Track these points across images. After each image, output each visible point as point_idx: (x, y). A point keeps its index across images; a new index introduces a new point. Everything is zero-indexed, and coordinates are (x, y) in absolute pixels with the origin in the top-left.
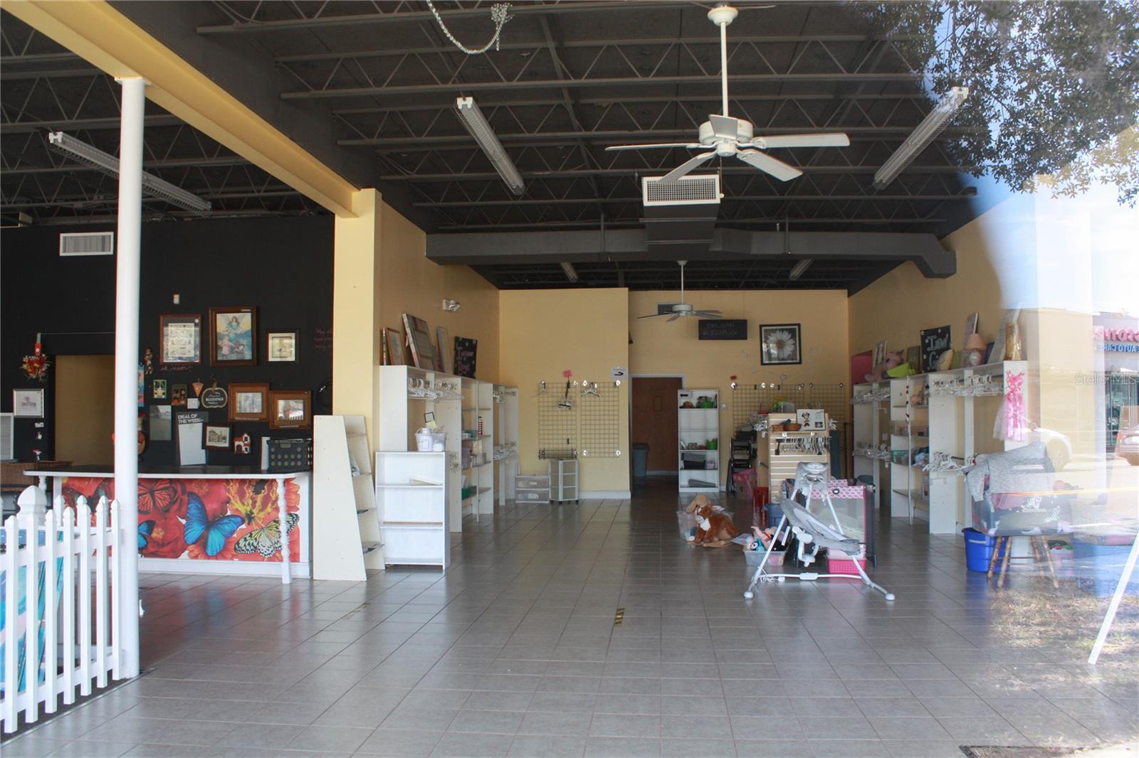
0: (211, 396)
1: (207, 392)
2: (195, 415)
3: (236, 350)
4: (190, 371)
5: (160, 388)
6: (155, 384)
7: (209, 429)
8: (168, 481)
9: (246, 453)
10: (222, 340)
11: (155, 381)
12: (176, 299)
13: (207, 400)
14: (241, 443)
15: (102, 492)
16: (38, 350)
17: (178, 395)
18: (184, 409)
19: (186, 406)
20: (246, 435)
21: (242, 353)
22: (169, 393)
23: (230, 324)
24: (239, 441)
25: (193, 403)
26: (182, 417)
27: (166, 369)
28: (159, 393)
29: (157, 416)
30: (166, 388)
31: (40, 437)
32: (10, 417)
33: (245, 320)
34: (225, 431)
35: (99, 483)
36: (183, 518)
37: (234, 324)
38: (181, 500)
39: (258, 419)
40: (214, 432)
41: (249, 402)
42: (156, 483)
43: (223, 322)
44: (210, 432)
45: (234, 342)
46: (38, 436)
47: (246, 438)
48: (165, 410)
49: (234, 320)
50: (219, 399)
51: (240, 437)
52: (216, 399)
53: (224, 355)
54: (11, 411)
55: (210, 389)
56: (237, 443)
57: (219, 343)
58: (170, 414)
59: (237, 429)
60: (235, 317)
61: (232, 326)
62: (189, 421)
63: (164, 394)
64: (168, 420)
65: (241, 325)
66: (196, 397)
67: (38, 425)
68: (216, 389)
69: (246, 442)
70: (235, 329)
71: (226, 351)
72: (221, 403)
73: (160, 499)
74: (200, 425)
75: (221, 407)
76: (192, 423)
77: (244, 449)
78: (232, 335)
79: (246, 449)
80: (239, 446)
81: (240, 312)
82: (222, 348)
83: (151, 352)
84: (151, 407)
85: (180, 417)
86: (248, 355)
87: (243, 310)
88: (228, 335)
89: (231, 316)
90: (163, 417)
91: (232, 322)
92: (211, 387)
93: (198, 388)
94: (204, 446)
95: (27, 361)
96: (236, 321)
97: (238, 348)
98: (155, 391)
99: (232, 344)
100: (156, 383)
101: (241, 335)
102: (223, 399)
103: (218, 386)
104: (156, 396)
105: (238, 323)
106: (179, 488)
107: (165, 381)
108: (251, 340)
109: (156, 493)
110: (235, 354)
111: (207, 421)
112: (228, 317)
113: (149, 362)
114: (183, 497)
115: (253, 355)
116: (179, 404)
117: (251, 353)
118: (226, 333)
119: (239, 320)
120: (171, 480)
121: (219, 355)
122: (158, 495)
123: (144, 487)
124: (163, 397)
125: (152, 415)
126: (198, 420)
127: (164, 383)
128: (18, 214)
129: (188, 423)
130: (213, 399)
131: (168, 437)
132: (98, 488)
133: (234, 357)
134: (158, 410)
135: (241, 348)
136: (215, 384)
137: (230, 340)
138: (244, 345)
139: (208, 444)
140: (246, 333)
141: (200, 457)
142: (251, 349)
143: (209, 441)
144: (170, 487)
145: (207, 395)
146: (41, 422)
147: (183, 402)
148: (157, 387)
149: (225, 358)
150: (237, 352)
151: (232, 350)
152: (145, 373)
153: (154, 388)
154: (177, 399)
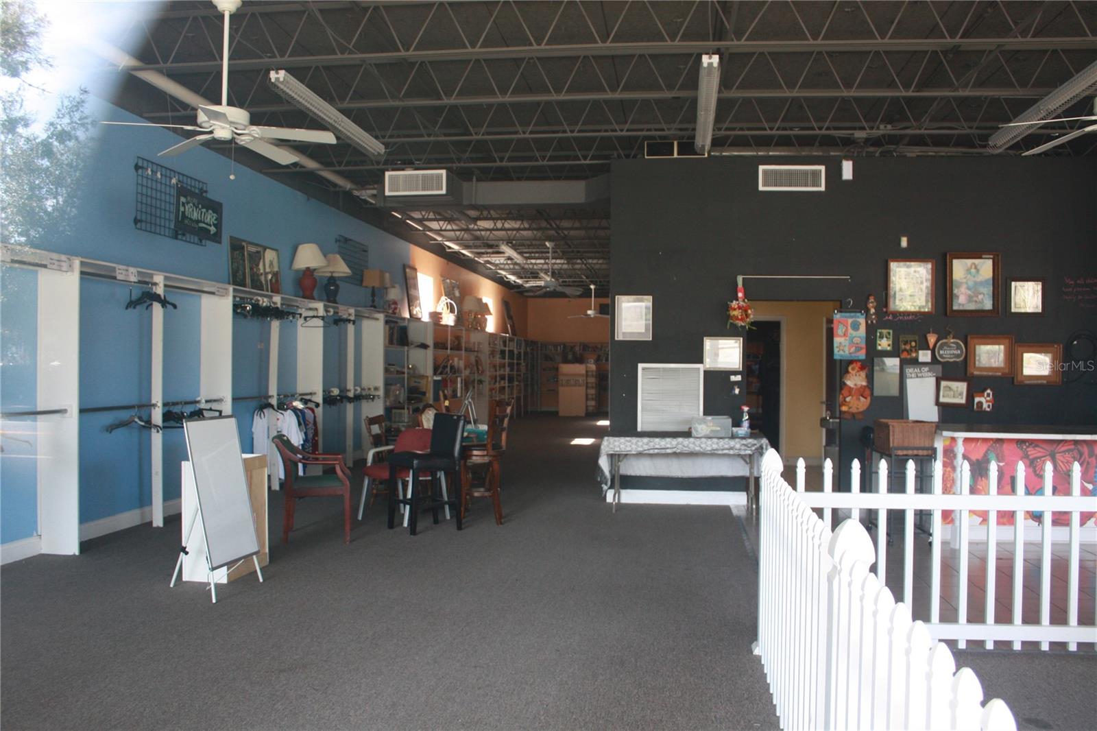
0: (945, 348)
1: (941, 344)
2: (926, 369)
3: (975, 299)
4: (920, 321)
5: (885, 339)
6: (878, 334)
7: (943, 383)
8: (1073, 443)
9: (988, 410)
10: (958, 287)
11: (879, 331)
12: (904, 242)
13: (941, 352)
14: (982, 400)
15: (992, 456)
16: (740, 295)
17: (908, 347)
18: (915, 362)
19: (917, 360)
20: (989, 391)
21: (982, 302)
22: (896, 344)
23: (968, 271)
24: (980, 396)
25: (925, 356)
26: (911, 370)
27: (890, 318)
28: (884, 344)
29: (883, 370)
30: (891, 339)
31: (737, 391)
32: (699, 369)
33: (985, 267)
34: (962, 387)
35: (989, 444)
36: (1089, 483)
37: (973, 271)
38: (1088, 463)
39: (1000, 374)
40: (950, 388)
41: (990, 355)
42: (1058, 445)
43: (960, 268)
44: (944, 387)
45: (973, 290)
46: (734, 390)
47: (988, 395)
48: (892, 363)
49: (973, 267)
50: (955, 352)
51: (981, 393)
52: (952, 352)
53: (960, 304)
54: (701, 361)
55: (944, 341)
56: (977, 400)
57: (955, 291)
58: (898, 367)
59: (976, 384)
60: (974, 264)
61: (970, 273)
62: (919, 375)
63: (889, 345)
64: (895, 374)
65: (980, 272)
66: (928, 348)
67: (733, 378)
68: (952, 341)
69: (988, 399)
70: (974, 277)
71: (962, 300)
72: (958, 356)
73: (1062, 462)
74: (933, 381)
75: (958, 360)
76: (922, 377)
77: (985, 406)
78: (971, 284)
79: (989, 406)
80: (980, 404)
81: (980, 258)
82: (958, 297)
83: (874, 299)
84: (876, 360)
85: (909, 371)
86: (988, 305)
87: (984, 256)
88: (967, 283)
89: (969, 262)
90: (891, 371)
91: (971, 268)
92: (946, 338)
93: (932, 339)
94: (938, 403)
95: (736, 306)
96: (976, 268)
97: (977, 297)
98: (878, 342)
99: (969, 292)
100: (880, 333)
101: (982, 283)
102: (959, 352)
103: (953, 338)
104: (879, 348)
105: (978, 271)
106: (1085, 450)
107: (891, 331)
108: (991, 288)
109: (1058, 456)
110: (974, 303)
111: (940, 375)
112: (966, 264)
113: (873, 311)
114: (1090, 460)
115: (993, 305)
116: (909, 357)
117: (991, 302)
118: (965, 280)
119: (978, 267)
120: (1076, 442)
121: (954, 303)
122: (1062, 459)
123: (1045, 449)
124: (889, 348)
125: (876, 368)
126: (930, 374)
127: (889, 333)
128: (673, 143)
129: (917, 377)
130: (948, 352)
131: (894, 392)
132: (988, 450)
133: (972, 307)
134: (884, 363)
135: (980, 297)
136: (951, 336)
137: (968, 288)
138: (984, 294)
139: (942, 400)
140: (986, 281)
141: (932, 415)
142: (992, 298)
143: (943, 396)
144: (1075, 449)
145: (941, 348)
146: (739, 374)
147: (914, 355)
148: (881, 337)
149: (961, 308)
150: (976, 302)
151: (970, 299)
152: (867, 322)
153: (878, 339)
154: (907, 351)
